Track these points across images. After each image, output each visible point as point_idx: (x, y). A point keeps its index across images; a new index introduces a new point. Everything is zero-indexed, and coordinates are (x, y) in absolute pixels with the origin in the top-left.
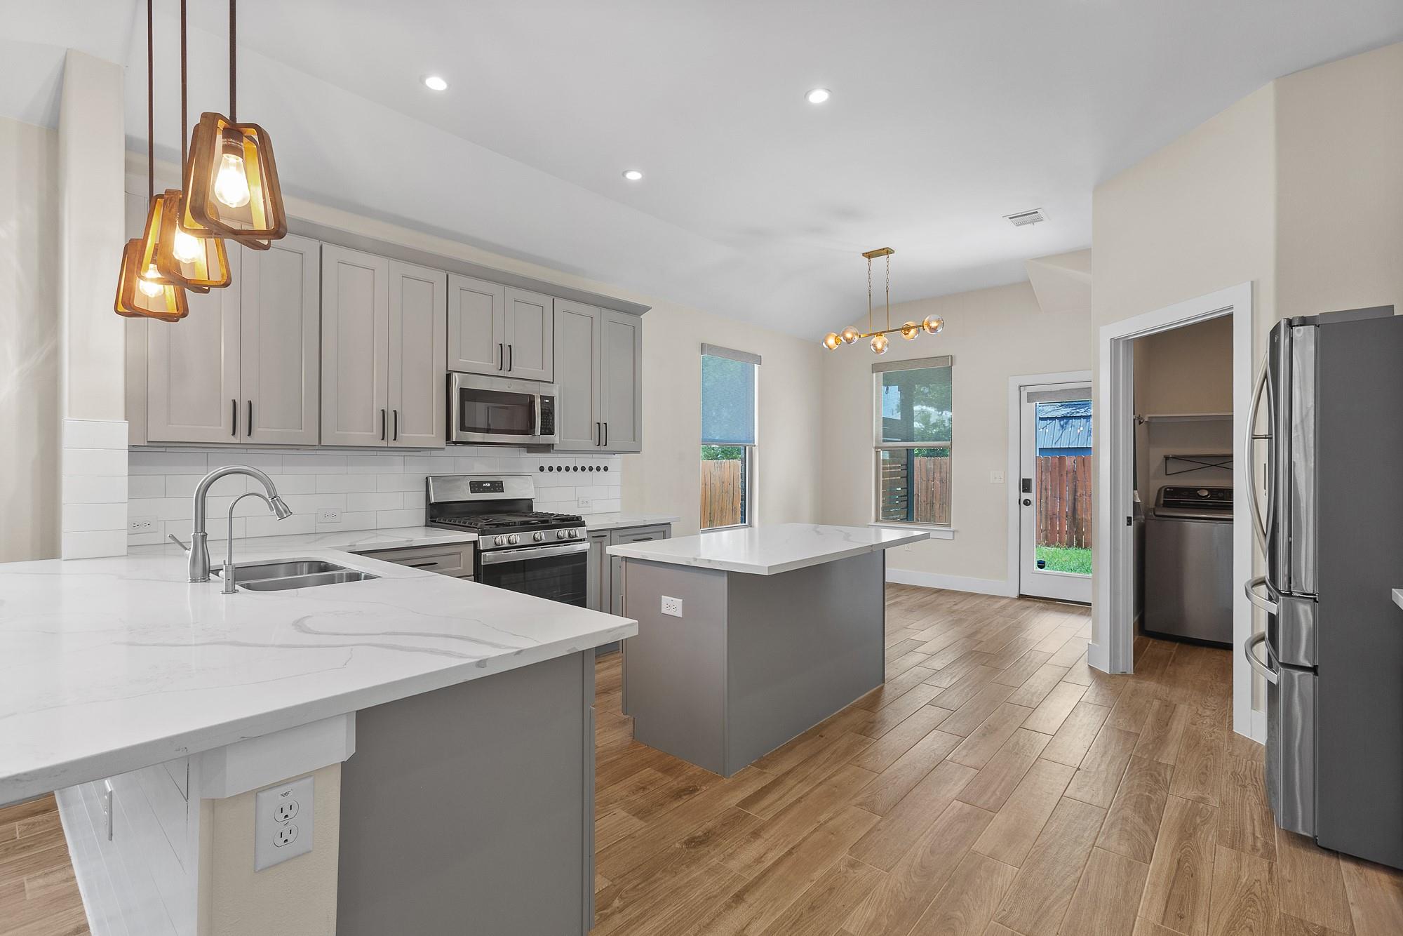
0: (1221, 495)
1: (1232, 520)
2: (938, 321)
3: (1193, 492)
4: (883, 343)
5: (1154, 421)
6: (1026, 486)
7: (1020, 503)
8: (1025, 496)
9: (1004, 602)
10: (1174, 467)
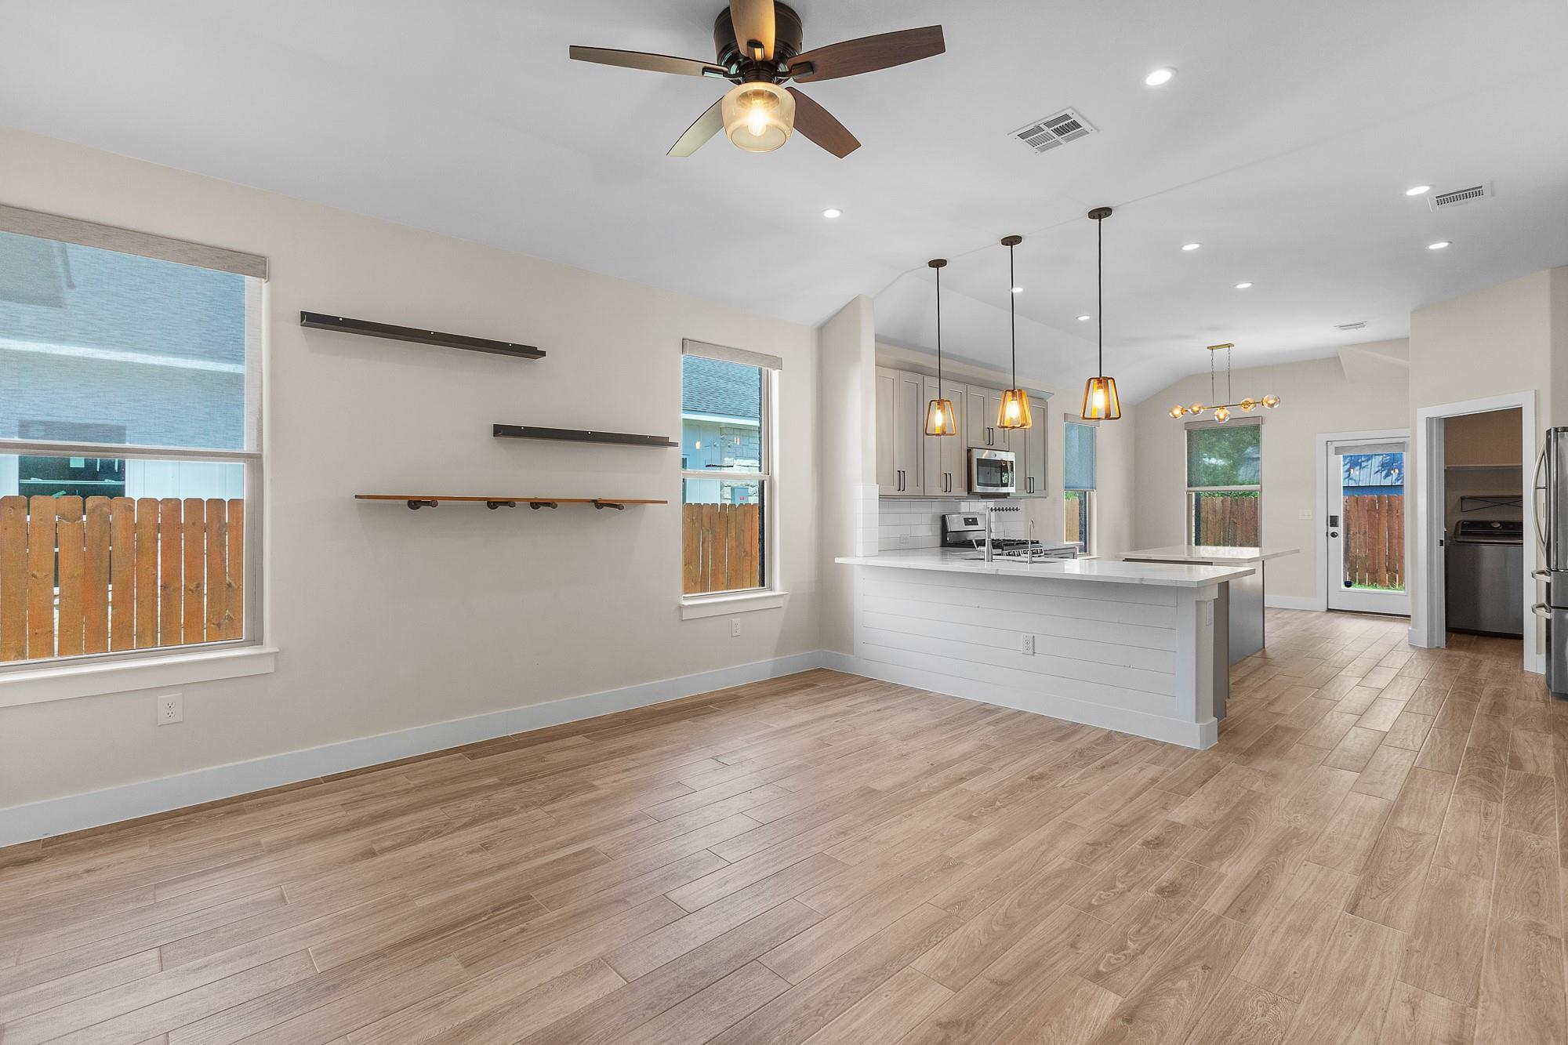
0: (1511, 526)
1: (1522, 544)
2: (1275, 399)
3: (1486, 525)
4: (1225, 415)
5: (1451, 469)
6: (1333, 521)
7: (1327, 535)
8: (1332, 530)
9: (1315, 614)
10: (1467, 506)
